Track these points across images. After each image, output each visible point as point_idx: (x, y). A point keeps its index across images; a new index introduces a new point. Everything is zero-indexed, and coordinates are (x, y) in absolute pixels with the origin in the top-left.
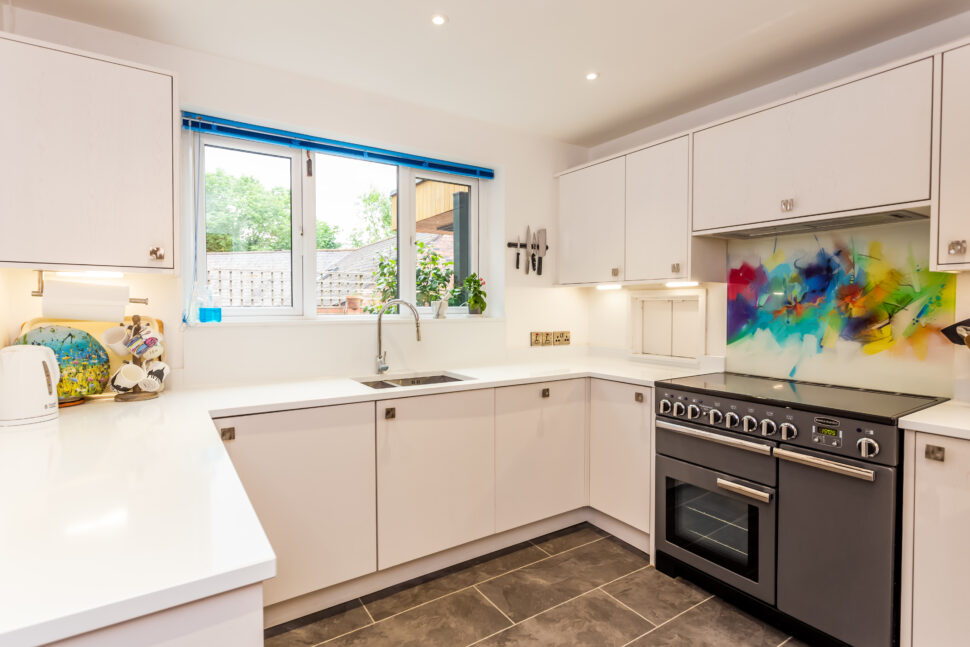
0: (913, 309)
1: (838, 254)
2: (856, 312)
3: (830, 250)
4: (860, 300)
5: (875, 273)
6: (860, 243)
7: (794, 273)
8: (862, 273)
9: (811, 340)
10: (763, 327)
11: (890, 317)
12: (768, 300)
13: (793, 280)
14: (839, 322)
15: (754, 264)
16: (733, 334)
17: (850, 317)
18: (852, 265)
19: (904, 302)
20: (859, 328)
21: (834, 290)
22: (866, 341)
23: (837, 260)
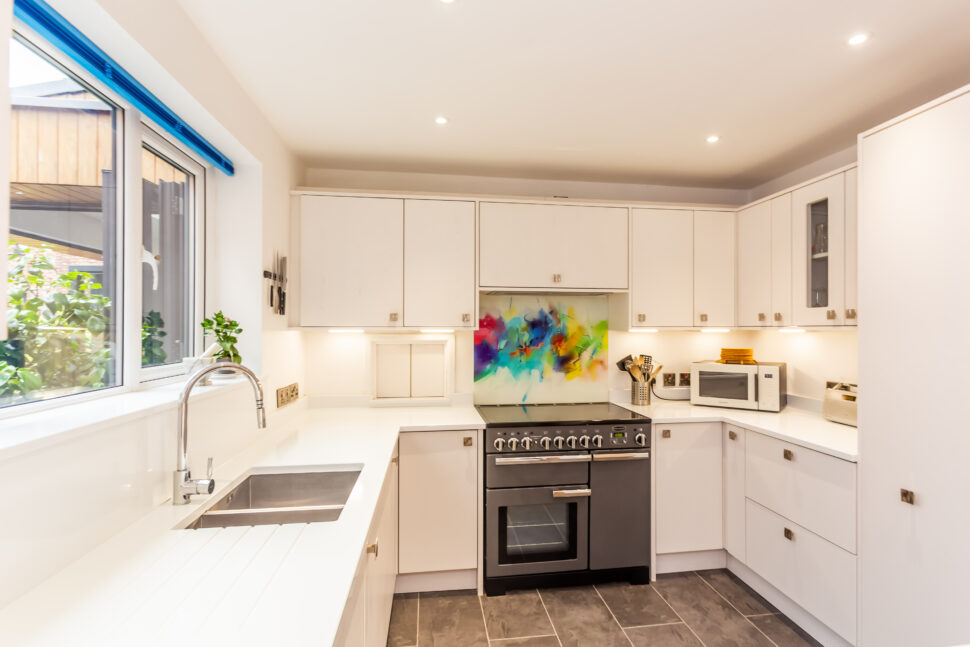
0: (590, 350)
1: (551, 313)
2: (562, 353)
3: (547, 310)
4: (564, 344)
5: (571, 327)
6: (564, 306)
7: (524, 324)
8: (565, 327)
9: (536, 373)
10: (503, 365)
11: (580, 355)
12: (507, 344)
13: (524, 330)
14: (553, 360)
15: (495, 316)
16: (478, 374)
17: (558, 357)
18: (559, 321)
19: (586, 345)
20: (564, 363)
21: (548, 339)
22: (567, 371)
23: (550, 317)
